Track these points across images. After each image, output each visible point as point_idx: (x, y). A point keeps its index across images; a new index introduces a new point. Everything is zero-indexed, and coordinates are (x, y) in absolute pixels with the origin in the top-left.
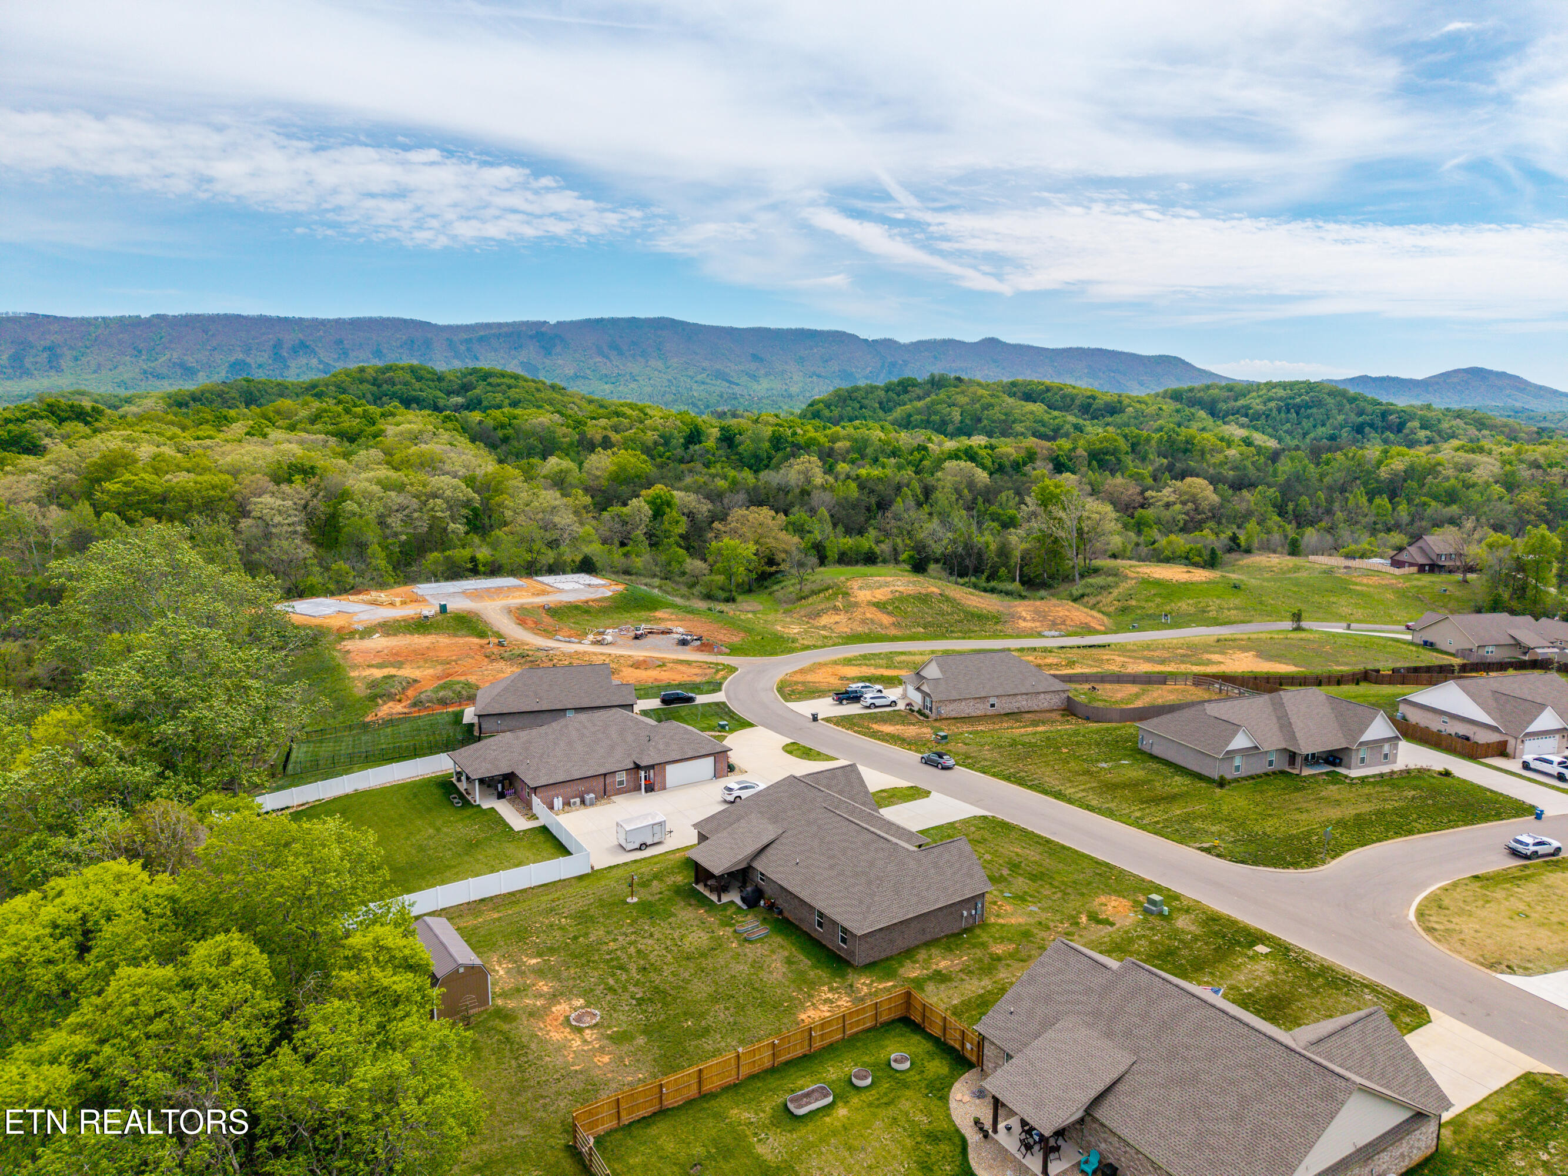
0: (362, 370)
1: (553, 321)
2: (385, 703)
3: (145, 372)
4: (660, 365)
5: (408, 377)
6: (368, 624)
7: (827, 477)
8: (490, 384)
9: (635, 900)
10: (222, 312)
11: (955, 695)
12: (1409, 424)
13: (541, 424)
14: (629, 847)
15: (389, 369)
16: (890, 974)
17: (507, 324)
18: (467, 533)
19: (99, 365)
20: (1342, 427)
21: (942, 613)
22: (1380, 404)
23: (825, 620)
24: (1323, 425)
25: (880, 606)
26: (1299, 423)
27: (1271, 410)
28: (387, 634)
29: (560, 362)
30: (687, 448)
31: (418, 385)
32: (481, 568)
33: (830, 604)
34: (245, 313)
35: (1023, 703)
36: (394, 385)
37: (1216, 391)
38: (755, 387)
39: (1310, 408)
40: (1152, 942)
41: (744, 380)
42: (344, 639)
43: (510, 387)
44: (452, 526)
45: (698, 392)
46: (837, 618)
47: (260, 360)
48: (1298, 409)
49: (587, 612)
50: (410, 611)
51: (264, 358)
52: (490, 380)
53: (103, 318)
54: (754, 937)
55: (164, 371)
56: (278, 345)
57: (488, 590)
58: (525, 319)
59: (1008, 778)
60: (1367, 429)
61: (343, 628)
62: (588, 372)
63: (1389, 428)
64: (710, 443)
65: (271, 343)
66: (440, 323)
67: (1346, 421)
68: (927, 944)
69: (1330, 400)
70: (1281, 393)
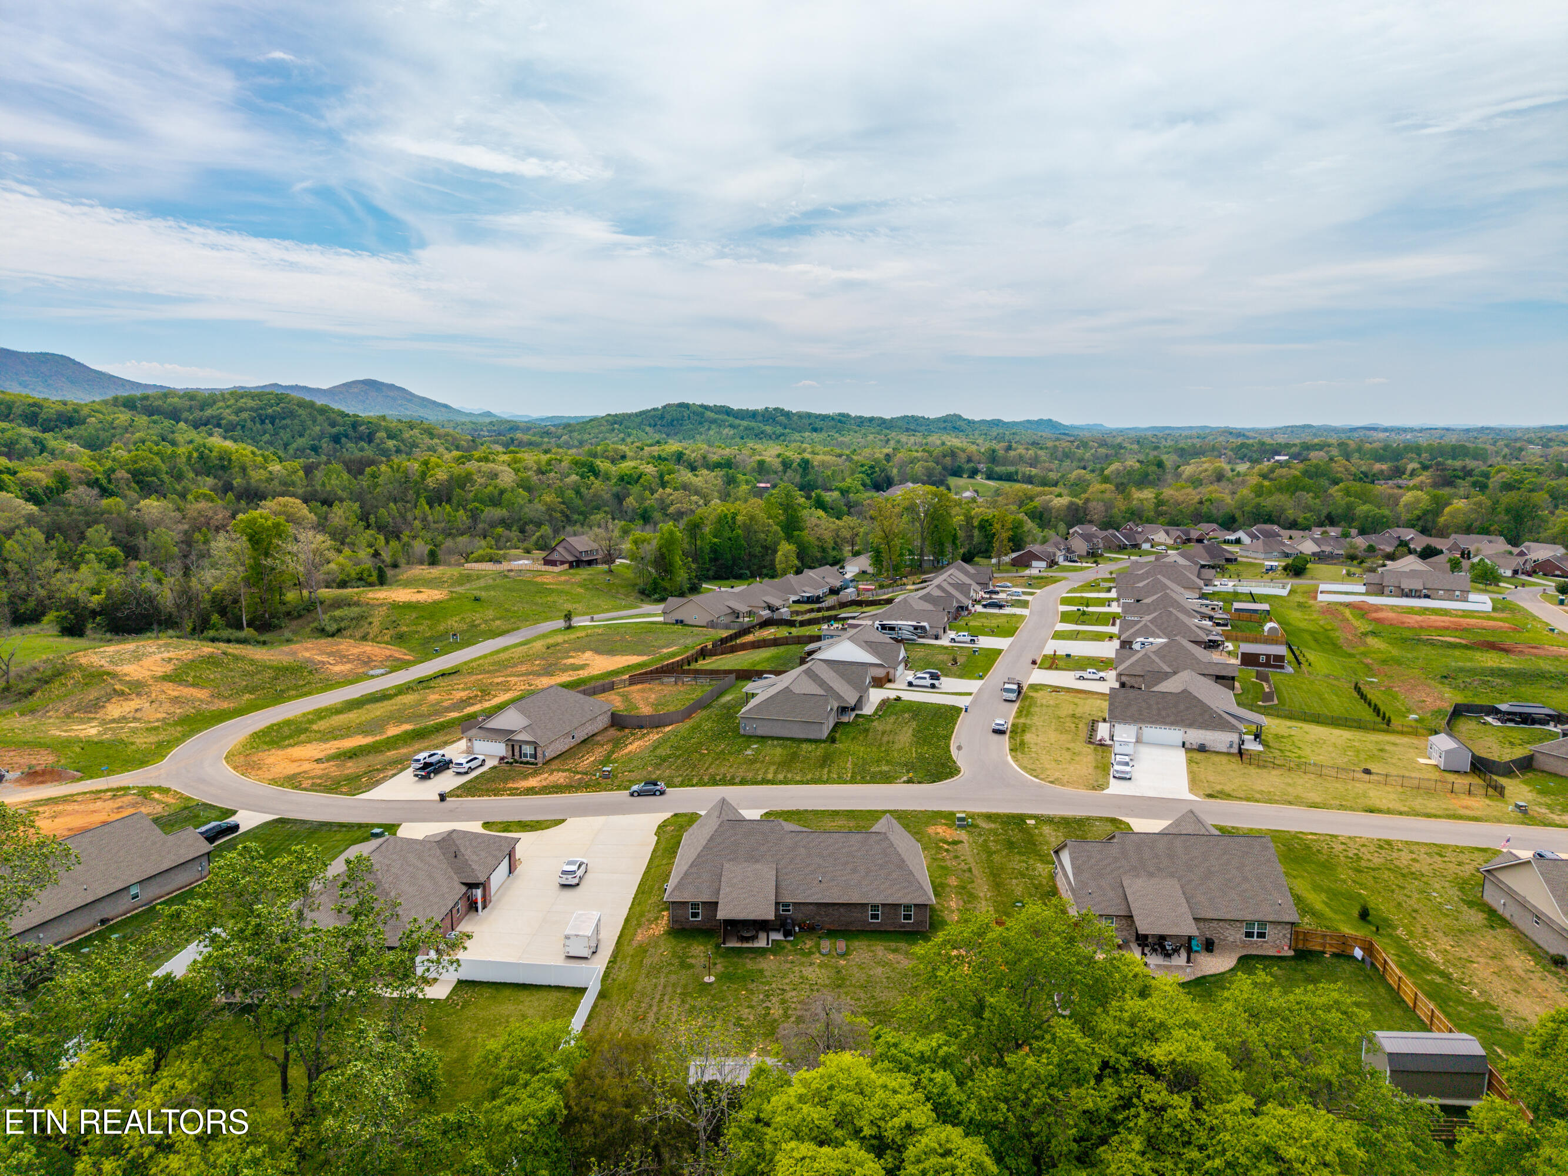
9: (711, 978)
11: (552, 736)
12: (378, 434)
20: (320, 438)
22: (347, 415)
23: (115, 711)
24: (301, 435)
25: (173, 679)
26: (277, 434)
27: (245, 420)
33: (105, 690)
35: (589, 729)
37: (176, 400)
39: (284, 418)
46: (133, 705)
48: (272, 419)
60: (344, 440)
63: (361, 438)
67: (322, 432)
69: (300, 411)
70: (251, 403)
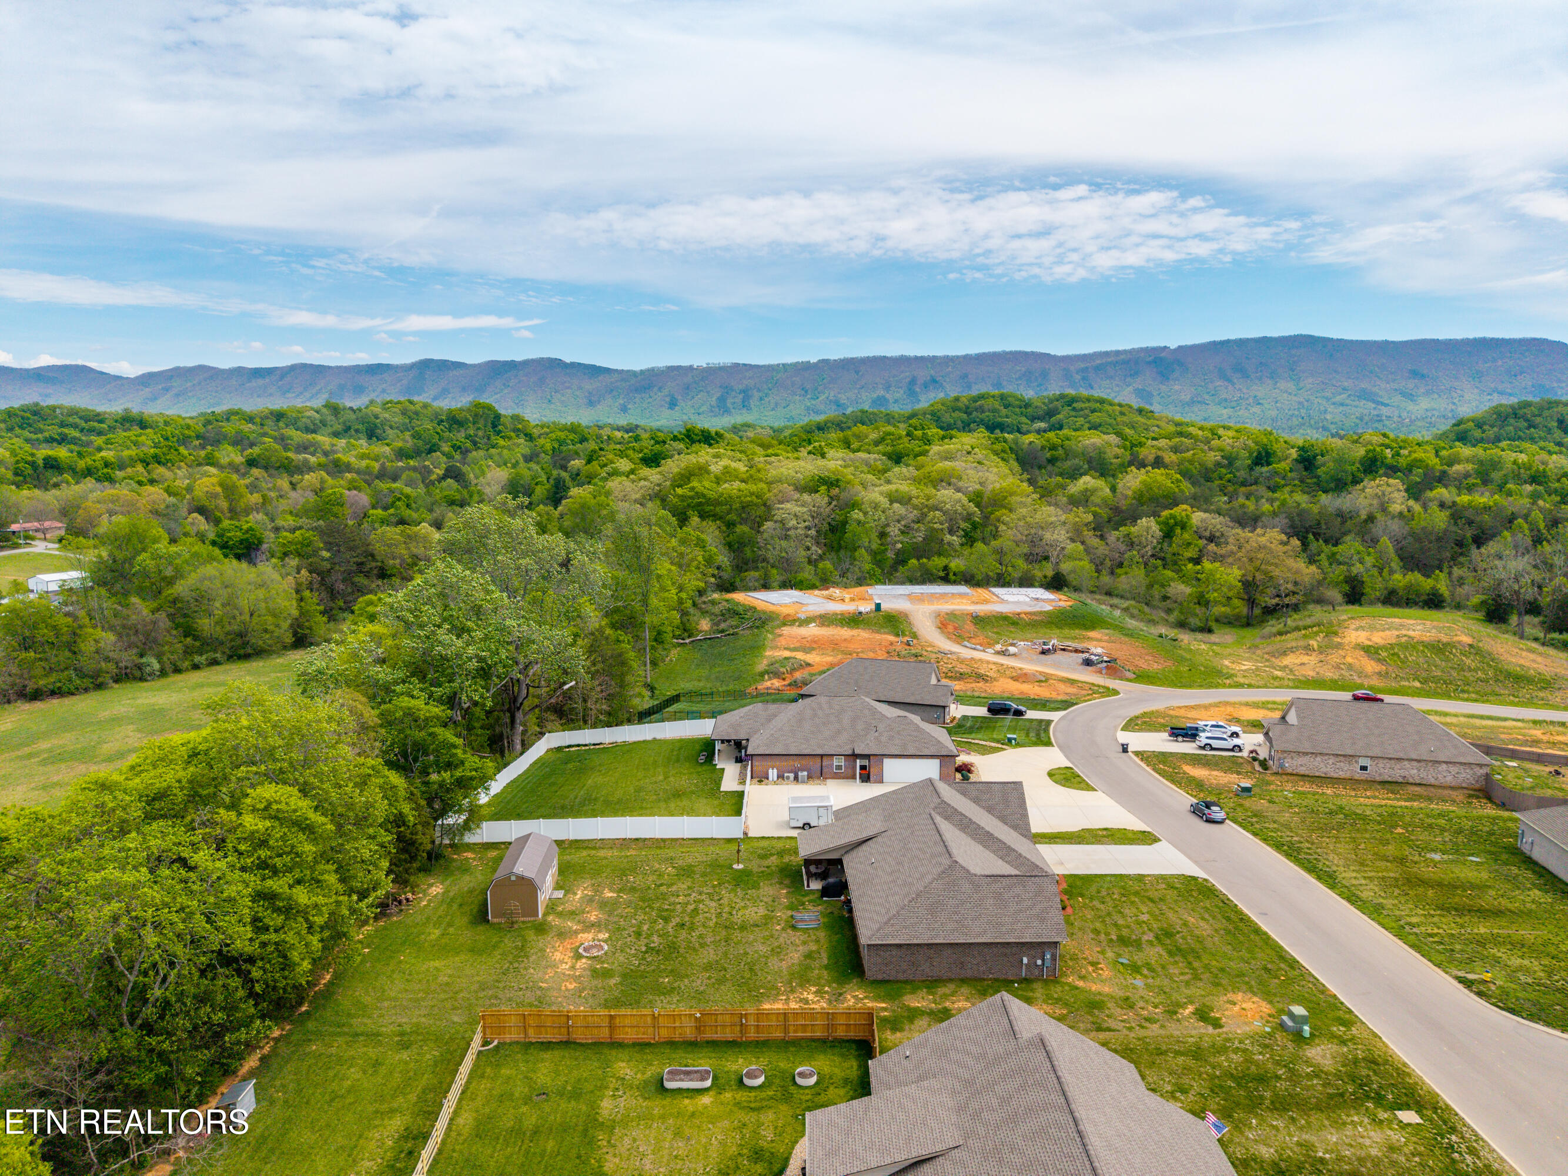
0: (957, 399)
1: (1173, 346)
2: (770, 679)
3: (808, 409)
4: (1291, 386)
5: (997, 404)
6: (811, 614)
7: (1411, 502)
8: (1074, 409)
9: (741, 866)
10: (871, 355)
11: (1307, 747)
13: (1094, 444)
14: (794, 824)
15: (982, 397)
16: (890, 997)
17: (1125, 352)
18: (962, 545)
19: (777, 404)
21: (1461, 668)
23: (1289, 660)
25: (1370, 651)
28: (822, 625)
29: (1176, 387)
30: (1251, 469)
31: (1004, 412)
32: (952, 577)
33: (1302, 643)
34: (889, 355)
35: (1412, 772)
36: (983, 412)
38: (1411, 406)
40: (1249, 1061)
41: (1397, 399)
42: (785, 625)
43: (1093, 411)
44: (948, 538)
45: (1333, 414)
46: (1305, 659)
47: (897, 395)
49: (1015, 624)
50: (849, 607)
51: (899, 394)
52: (1075, 405)
53: (783, 365)
54: (801, 925)
55: (822, 407)
56: (913, 381)
57: (932, 594)
58: (1144, 345)
59: (1278, 846)
61: (788, 615)
62: (1206, 397)
64: (1283, 466)
65: (907, 380)
66: (1059, 354)
68: (964, 981)
